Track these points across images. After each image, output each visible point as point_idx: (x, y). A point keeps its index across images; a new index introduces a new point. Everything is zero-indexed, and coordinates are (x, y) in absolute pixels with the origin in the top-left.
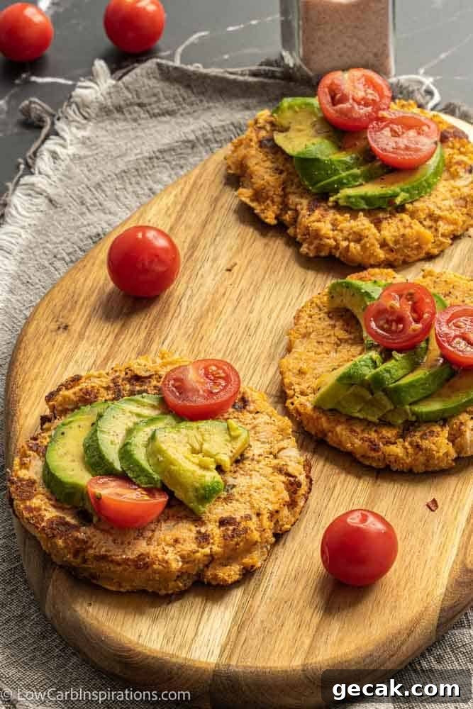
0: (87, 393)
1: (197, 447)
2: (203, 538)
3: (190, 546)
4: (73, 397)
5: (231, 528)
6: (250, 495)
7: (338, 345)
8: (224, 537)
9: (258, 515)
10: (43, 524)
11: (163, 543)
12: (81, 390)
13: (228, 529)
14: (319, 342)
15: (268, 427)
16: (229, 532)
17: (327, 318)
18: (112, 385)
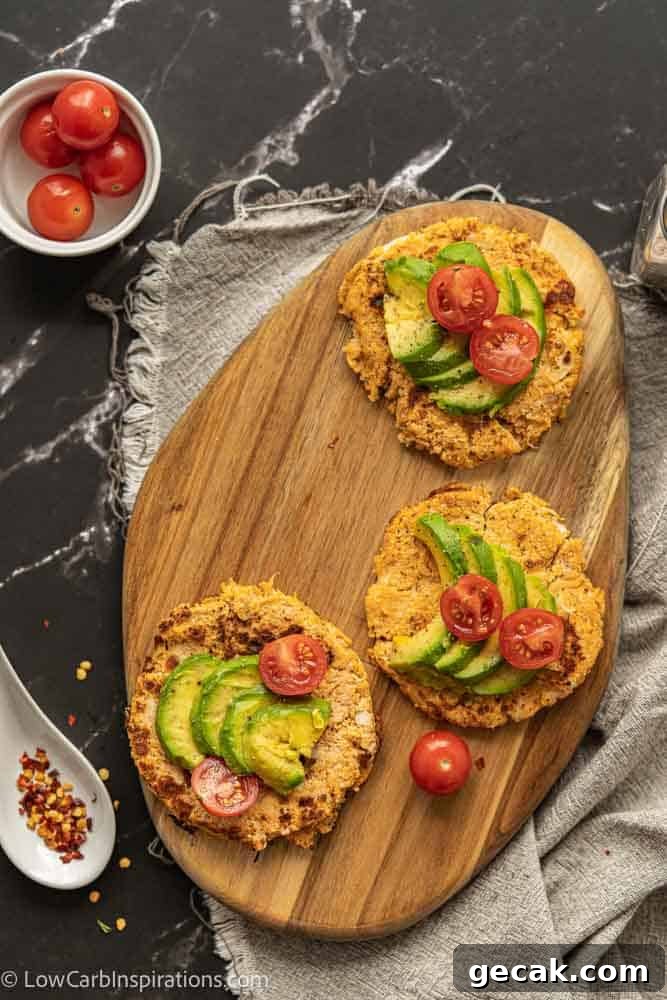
0: (196, 632)
1: (284, 737)
2: (285, 818)
3: (274, 827)
4: (183, 635)
5: (309, 809)
6: (327, 774)
7: (419, 579)
8: (304, 818)
9: (332, 795)
10: (155, 783)
11: (253, 818)
12: (190, 629)
13: (306, 810)
14: (402, 573)
15: (349, 687)
16: (307, 814)
17: (413, 545)
18: (217, 625)
